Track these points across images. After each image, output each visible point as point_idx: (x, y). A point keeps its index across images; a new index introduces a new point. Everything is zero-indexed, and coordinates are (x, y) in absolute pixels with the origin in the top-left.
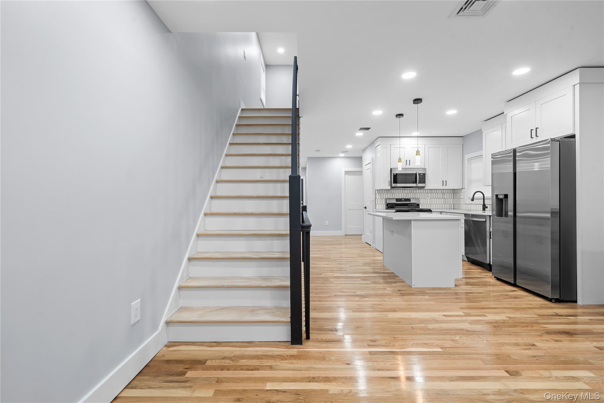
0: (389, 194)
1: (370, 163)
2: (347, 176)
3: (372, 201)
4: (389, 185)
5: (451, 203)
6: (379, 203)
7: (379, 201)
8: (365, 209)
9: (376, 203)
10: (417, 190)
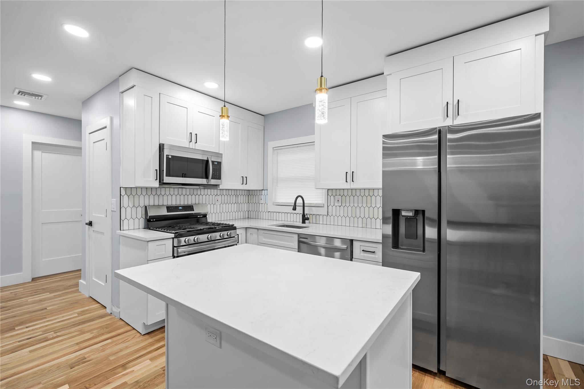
0: (152, 197)
1: (106, 127)
2: (38, 154)
3: (109, 212)
4: (157, 179)
5: (246, 210)
6: (129, 217)
7: (128, 212)
8: (87, 226)
9: (123, 217)
10: (202, 190)
